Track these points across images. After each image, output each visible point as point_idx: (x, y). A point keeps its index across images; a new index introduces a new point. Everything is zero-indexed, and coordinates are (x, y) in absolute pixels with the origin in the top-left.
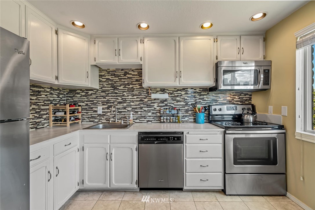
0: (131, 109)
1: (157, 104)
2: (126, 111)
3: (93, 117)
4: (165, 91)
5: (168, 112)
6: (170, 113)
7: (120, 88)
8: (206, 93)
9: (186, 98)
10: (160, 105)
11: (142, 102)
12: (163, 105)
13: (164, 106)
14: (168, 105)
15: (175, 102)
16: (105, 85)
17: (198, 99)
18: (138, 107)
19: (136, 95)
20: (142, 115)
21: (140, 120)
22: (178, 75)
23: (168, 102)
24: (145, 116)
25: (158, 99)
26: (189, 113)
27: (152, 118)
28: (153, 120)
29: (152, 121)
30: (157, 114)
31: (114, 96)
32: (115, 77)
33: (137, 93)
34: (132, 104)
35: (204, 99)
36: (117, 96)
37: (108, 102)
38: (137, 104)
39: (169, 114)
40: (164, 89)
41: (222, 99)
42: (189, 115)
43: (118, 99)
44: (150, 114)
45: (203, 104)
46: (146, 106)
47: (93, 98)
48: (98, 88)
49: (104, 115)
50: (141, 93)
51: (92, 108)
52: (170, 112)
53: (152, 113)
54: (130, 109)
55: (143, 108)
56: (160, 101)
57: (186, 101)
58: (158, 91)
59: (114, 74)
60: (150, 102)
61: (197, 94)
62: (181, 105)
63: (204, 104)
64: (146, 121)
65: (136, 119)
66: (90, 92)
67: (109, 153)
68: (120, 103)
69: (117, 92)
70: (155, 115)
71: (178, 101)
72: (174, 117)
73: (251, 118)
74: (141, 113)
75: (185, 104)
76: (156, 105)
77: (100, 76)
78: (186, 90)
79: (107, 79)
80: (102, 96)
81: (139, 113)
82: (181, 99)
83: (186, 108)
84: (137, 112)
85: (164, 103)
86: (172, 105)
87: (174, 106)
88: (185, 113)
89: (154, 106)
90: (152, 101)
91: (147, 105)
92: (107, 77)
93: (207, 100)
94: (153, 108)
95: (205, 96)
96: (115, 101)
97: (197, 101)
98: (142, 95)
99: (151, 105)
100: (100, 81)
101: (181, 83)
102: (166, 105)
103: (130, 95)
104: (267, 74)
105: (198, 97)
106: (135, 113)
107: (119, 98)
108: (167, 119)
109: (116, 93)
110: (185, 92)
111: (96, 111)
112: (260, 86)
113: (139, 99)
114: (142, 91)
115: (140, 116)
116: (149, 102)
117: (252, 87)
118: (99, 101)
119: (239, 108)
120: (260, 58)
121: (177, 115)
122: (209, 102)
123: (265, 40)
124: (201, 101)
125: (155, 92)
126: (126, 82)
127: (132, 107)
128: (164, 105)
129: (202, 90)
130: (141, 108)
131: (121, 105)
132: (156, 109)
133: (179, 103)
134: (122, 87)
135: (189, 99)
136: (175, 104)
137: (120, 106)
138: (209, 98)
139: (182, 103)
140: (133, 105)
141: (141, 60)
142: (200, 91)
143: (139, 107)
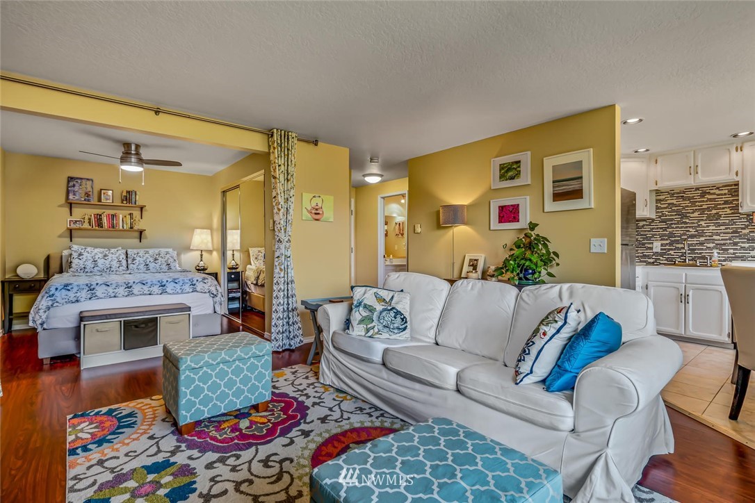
0: (714, 245)
2: (705, 248)
3: (645, 256)
7: (692, 215)
16: (667, 213)
18: (728, 241)
19: (724, 224)
31: (682, 227)
32: (684, 200)
33: (727, 221)
34: (716, 237)
36: (687, 227)
37: (671, 235)
43: (688, 231)
46: (745, 239)
47: (645, 231)
48: (654, 217)
49: (665, 254)
51: (644, 244)
54: (711, 245)
55: (739, 244)
59: (683, 196)
65: (725, 260)
66: (641, 224)
67: (683, 295)
68: (692, 236)
69: (687, 221)
74: (735, 252)
77: (658, 201)
79: (669, 204)
80: (661, 228)
81: (731, 251)
84: (727, 250)
92: (669, 202)
96: (684, 234)
98: (737, 223)
100: (657, 208)
103: (712, 224)
106: (722, 252)
107: (691, 230)
109: (686, 223)
111: (651, 248)
113: (731, 231)
114: (738, 218)
118: (656, 235)
126: (704, 207)
130: (735, 244)
131: (695, 239)
134: (696, 214)
137: (695, 241)
140: (719, 240)
141: (737, 176)
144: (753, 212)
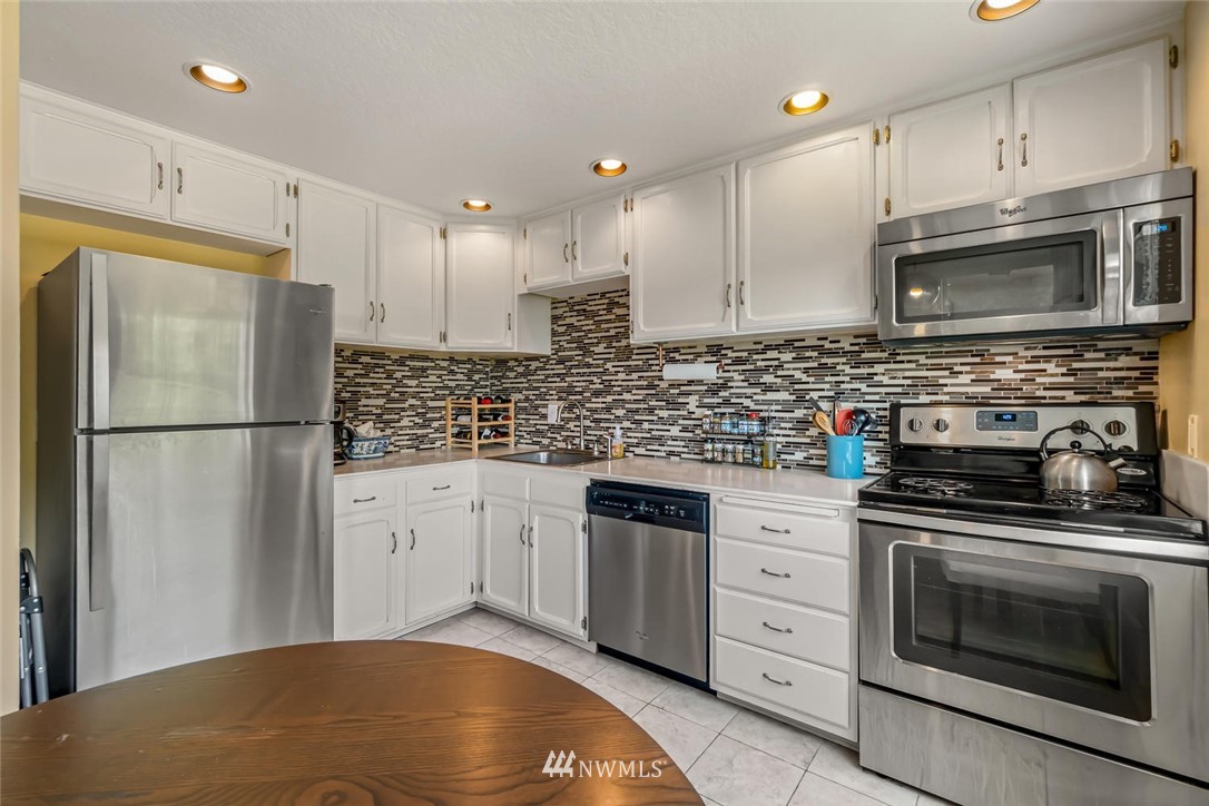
0: (624, 411)
1: (697, 397)
2: (613, 417)
3: (538, 431)
4: (723, 352)
5: (727, 428)
6: (736, 431)
7: (597, 350)
8: (885, 355)
9: (798, 375)
10: (706, 400)
11: (653, 392)
12: (716, 400)
13: (719, 405)
14: (733, 401)
15: (759, 391)
16: (564, 344)
17: (848, 379)
18: (642, 406)
19: (637, 369)
20: (653, 433)
21: (649, 447)
22: (732, 296)
23: (732, 391)
24: (660, 438)
25: (700, 382)
26: (808, 433)
27: (683, 443)
28: (686, 450)
29: (683, 456)
30: (697, 432)
31: (583, 375)
32: (587, 318)
33: (640, 363)
34: (626, 396)
35: (876, 378)
36: (590, 374)
37: (570, 391)
38: (641, 398)
39: (730, 434)
40: (720, 347)
41: (965, 379)
42: (808, 440)
43: (591, 382)
44: (675, 431)
45: (867, 398)
46: (664, 403)
47: (537, 381)
48: (549, 352)
49: (562, 427)
50: (651, 362)
51: (537, 407)
52: (735, 425)
53: (680, 428)
54: (620, 412)
55: (656, 412)
56: (706, 388)
57: (796, 387)
58: (699, 355)
59: (584, 310)
60: (677, 391)
61: (844, 360)
62: (777, 402)
63: (877, 398)
64: (664, 454)
65: (638, 445)
66: (534, 365)
67: (527, 527)
68: (597, 394)
69: (590, 360)
70: (691, 435)
71: (768, 388)
72: (749, 447)
73: (1085, 474)
74: (651, 427)
75: (794, 397)
76: (693, 401)
77: (555, 319)
78: (796, 344)
79: (570, 326)
80: (558, 375)
81: (646, 426)
82: (779, 380)
83: (799, 413)
84: (639, 422)
85: (721, 394)
86: (747, 402)
87: (753, 407)
88: (793, 432)
89: (688, 403)
90: (683, 388)
91: (668, 402)
92: (568, 321)
93: (886, 380)
94: (685, 413)
95: (879, 368)
96: (586, 389)
97: (843, 386)
98: (653, 368)
99: (680, 400)
100: (554, 333)
101: (742, 325)
102: (727, 402)
103: (622, 369)
105: (848, 370)
106: (634, 426)
107: (595, 379)
108: (724, 451)
109: (589, 366)
110: (794, 355)
111: (544, 416)
113: (646, 383)
114: (653, 356)
115: (649, 435)
116: (672, 391)
118: (550, 389)
121: (758, 438)
122: (899, 390)
124: (863, 387)
125: (691, 357)
126: (612, 332)
127: (627, 406)
128: (720, 400)
129: (864, 340)
130: (651, 410)
131: (600, 400)
132: (693, 416)
133: (770, 396)
134: (600, 348)
135: (812, 379)
136: (755, 397)
137: (597, 403)
138: (900, 374)
139: (783, 396)
140: (629, 402)
141: (626, 265)
142: (856, 348)
143: (646, 406)
144: (659, 344)
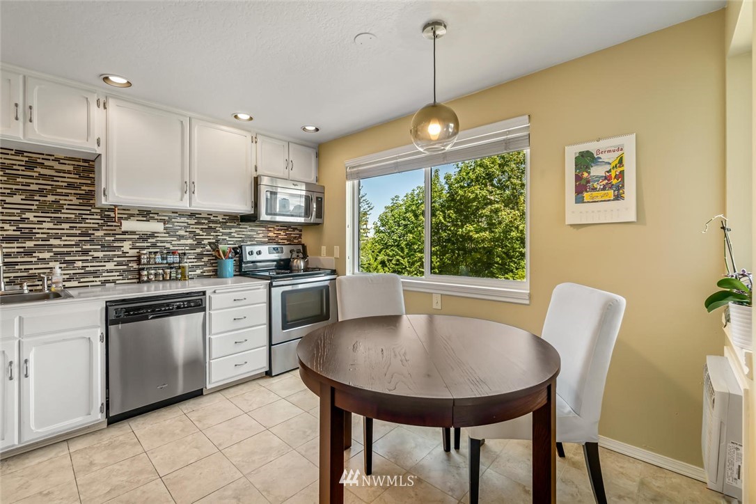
0: (52, 254)
1: (130, 242)
2: (34, 259)
4: (151, 215)
5: (159, 260)
6: (165, 262)
7: (9, 200)
8: (236, 224)
9: (198, 231)
10: (137, 244)
11: (88, 238)
12: (146, 244)
13: (148, 247)
14: (158, 244)
15: (175, 239)
17: (221, 234)
18: (74, 249)
19: (67, 221)
20: (87, 269)
21: (82, 280)
22: (188, 188)
23: (158, 239)
24: (95, 272)
25: (133, 233)
26: (203, 260)
27: (118, 274)
28: (121, 277)
29: (117, 282)
30: (130, 265)
33: (73, 216)
34: (52, 242)
35: (232, 234)
38: (73, 243)
39: (162, 264)
40: (149, 212)
41: (261, 236)
42: (203, 264)
44: (110, 266)
45: (229, 242)
46: (99, 247)
50: (84, 216)
52: (163, 259)
53: (115, 263)
54: (47, 255)
55: (90, 253)
56: (138, 236)
57: (197, 237)
58: (132, 215)
60: (113, 238)
61: (219, 225)
62: (186, 245)
63: (232, 243)
64: (99, 283)
65: (69, 280)
67: (16, 362)
68: (10, 239)
70: (125, 267)
71: (181, 237)
72: (174, 270)
73: (302, 264)
74: (85, 264)
75: (196, 242)
76: (126, 246)
78: (197, 216)
81: (79, 264)
82: (187, 233)
83: (198, 250)
84: (73, 262)
85: (149, 241)
86: (168, 245)
87: (172, 248)
88: (195, 260)
89: (123, 247)
90: (117, 236)
91: (103, 246)
93: (236, 235)
94: (120, 253)
95: (233, 230)
97: (219, 237)
98: (87, 221)
99: (115, 245)
101: (193, 205)
102: (154, 245)
103: (49, 219)
104: (320, 202)
105: (221, 230)
106: (65, 265)
107: (6, 226)
108: (156, 275)
110: (196, 221)
112: (312, 219)
113: (80, 232)
114: (88, 212)
115: (83, 271)
116: (107, 238)
117: (302, 220)
119: (286, 249)
120: (312, 179)
121: (177, 265)
122: (240, 239)
123: (318, 155)
124: (227, 238)
125: (126, 216)
126: (34, 187)
127: (54, 250)
128: (149, 244)
129: (228, 217)
130: (86, 252)
131: (16, 245)
132: (127, 255)
133: (182, 242)
134: (16, 199)
135: (205, 234)
136: (173, 243)
138: (241, 233)
139: (190, 241)
140: (59, 246)
141: (99, 146)
142: (224, 221)
143: (80, 249)
144: (115, 206)
